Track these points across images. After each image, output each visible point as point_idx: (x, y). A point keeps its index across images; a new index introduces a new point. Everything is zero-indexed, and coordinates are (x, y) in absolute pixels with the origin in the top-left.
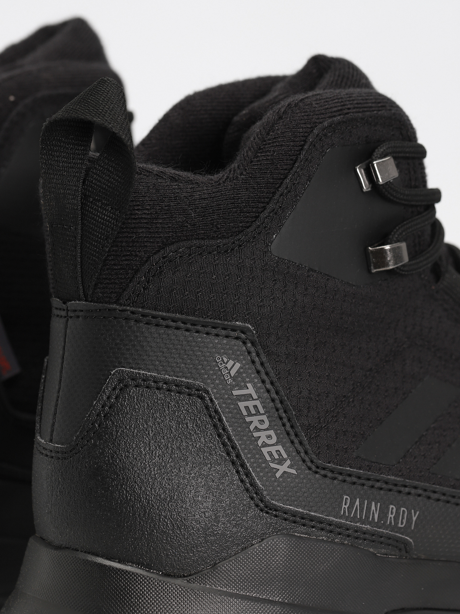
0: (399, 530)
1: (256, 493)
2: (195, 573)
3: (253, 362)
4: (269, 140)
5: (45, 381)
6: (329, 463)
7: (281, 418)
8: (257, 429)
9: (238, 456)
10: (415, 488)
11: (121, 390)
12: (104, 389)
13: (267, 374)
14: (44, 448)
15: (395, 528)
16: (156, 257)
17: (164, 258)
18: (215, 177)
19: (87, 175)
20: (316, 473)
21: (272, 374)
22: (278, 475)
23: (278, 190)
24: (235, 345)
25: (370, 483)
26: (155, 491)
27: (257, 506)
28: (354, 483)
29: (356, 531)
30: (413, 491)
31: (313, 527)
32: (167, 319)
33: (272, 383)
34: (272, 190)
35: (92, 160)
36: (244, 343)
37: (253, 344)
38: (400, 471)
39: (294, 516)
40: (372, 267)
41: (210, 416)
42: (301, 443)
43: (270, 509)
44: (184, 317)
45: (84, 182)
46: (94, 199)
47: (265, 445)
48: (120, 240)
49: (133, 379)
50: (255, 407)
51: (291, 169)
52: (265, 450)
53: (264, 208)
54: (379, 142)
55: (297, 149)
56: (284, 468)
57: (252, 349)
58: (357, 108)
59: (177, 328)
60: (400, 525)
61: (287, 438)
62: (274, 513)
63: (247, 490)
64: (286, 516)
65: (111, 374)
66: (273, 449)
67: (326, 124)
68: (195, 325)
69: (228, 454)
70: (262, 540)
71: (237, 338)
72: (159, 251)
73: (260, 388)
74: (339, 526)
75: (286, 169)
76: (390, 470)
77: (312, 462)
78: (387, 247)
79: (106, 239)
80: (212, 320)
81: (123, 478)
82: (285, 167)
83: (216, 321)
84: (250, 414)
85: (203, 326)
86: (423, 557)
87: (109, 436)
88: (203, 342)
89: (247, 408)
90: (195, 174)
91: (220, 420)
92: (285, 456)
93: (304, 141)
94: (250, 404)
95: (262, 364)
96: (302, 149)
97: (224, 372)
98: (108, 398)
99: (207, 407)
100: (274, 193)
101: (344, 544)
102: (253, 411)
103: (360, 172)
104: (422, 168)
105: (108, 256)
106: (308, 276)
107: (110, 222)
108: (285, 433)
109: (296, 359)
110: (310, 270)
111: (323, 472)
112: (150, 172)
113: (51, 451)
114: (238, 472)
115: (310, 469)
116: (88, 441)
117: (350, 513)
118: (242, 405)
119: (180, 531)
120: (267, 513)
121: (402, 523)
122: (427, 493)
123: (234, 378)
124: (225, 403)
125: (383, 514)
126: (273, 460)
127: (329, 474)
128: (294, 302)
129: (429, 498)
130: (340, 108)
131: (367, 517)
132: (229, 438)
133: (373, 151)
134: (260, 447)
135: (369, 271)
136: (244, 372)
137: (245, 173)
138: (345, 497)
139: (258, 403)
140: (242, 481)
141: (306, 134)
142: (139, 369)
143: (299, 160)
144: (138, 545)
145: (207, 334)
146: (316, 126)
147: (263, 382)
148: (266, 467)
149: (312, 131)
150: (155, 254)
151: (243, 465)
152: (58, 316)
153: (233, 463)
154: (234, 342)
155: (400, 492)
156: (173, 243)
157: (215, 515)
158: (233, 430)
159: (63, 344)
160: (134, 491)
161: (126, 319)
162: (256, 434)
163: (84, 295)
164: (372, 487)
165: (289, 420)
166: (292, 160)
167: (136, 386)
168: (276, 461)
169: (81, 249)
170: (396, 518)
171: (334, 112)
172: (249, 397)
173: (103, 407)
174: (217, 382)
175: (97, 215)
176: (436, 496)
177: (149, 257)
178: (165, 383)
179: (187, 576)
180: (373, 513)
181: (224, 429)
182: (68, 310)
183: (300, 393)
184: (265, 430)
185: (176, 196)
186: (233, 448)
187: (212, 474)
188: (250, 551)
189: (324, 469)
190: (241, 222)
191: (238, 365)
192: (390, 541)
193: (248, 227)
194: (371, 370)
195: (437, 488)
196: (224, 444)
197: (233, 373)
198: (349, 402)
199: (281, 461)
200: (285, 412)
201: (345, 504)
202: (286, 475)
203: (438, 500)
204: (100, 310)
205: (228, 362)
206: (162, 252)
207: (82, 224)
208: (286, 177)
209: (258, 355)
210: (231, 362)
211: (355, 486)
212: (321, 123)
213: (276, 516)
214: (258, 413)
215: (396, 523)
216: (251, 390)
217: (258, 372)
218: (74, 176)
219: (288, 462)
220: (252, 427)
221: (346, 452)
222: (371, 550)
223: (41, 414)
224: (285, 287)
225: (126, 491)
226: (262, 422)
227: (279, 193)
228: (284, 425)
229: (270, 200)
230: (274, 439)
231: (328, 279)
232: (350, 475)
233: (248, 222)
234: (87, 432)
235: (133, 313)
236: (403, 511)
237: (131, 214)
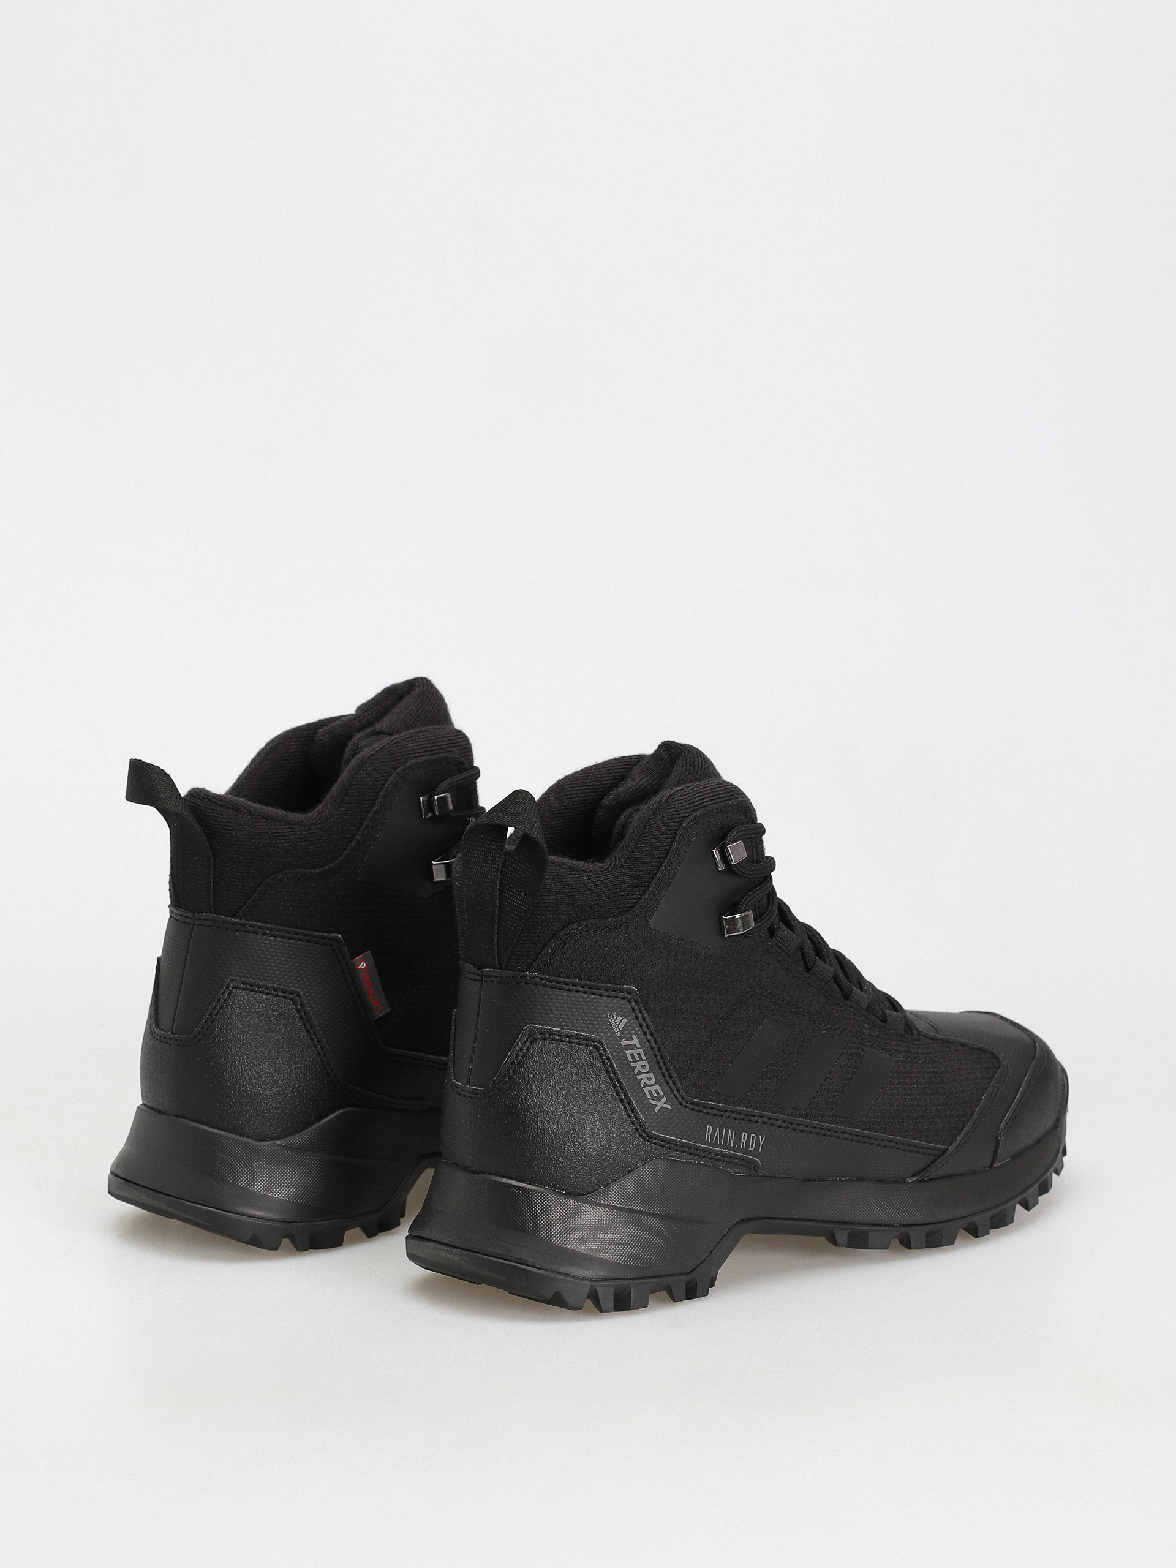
0: (750, 1153)
1: (640, 1125)
2: (592, 1192)
3: (637, 1017)
4: (647, 833)
5: (455, 1032)
6: (695, 1098)
7: (658, 1063)
8: (640, 1073)
9: (626, 1095)
10: (762, 1117)
11: (531, 1042)
12: (518, 1042)
13: (648, 1027)
14: (462, 1090)
15: (747, 1151)
16: (561, 934)
17: (567, 934)
18: (605, 864)
19: (503, 867)
20: (686, 1107)
21: (652, 1028)
22: (656, 1110)
23: (656, 876)
24: (623, 1004)
25: (727, 1114)
26: (561, 1125)
27: (641, 1135)
28: (715, 1115)
29: (717, 1155)
30: (760, 1120)
31: (684, 1152)
32: (569, 984)
33: (652, 1035)
34: (651, 876)
35: (508, 854)
36: (630, 1002)
37: (636, 1003)
38: (749, 1103)
39: (670, 1144)
40: (725, 933)
41: (604, 1063)
42: (674, 1083)
43: (651, 1138)
44: (581, 982)
45: (501, 873)
46: (509, 887)
47: (646, 1085)
48: (532, 920)
49: (541, 1034)
50: (639, 1054)
51: (666, 857)
52: (646, 1090)
53: (645, 891)
54: (730, 828)
55: (669, 840)
56: (661, 1104)
57: (636, 1007)
58: (713, 800)
59: (577, 991)
60: (750, 1149)
61: (663, 1079)
62: (654, 1141)
63: (633, 1123)
64: (663, 1143)
65: (523, 1030)
66: (652, 1089)
67: (691, 818)
68: (591, 988)
69: (618, 1094)
70: (645, 1164)
71: (624, 998)
72: (563, 929)
73: (642, 1039)
74: (704, 1150)
75: (661, 858)
76: (741, 1102)
77: (683, 1098)
78: (738, 916)
79: (520, 920)
80: (605, 984)
81: (535, 1115)
82: (661, 856)
83: (608, 985)
84: (634, 1061)
85: (597, 989)
86: (767, 1174)
87: (522, 1081)
88: (597, 1002)
89: (632, 1055)
90: (588, 862)
91: (612, 1066)
92: (662, 1094)
93: (675, 833)
94: (635, 1052)
95: (644, 1019)
96: (673, 841)
97: (615, 1026)
98: (521, 1049)
99: (601, 1056)
100: (653, 878)
101: (707, 1165)
102: (637, 1059)
103: (716, 853)
104: (761, 842)
105: (521, 933)
106: (678, 944)
107: (524, 906)
108: (661, 1075)
109: (668, 1013)
110: (680, 939)
111: (691, 1106)
112: (553, 863)
113: (470, 1092)
114: (625, 1108)
115: (681, 1104)
116: (504, 1085)
117: (712, 1140)
118: (628, 1053)
119: (581, 1157)
120: (648, 1141)
121: (752, 1148)
122: (772, 1121)
123: (622, 1031)
124: (615, 1052)
125: (737, 1140)
126: (653, 1098)
127: (696, 1108)
128: (668, 966)
129: (773, 1125)
130: (700, 802)
131: (725, 1142)
132: (619, 1081)
133: (726, 835)
134: (643, 1087)
135: (723, 935)
136: (630, 1026)
137: (628, 862)
138: (708, 1126)
139: (641, 1051)
140: (629, 1116)
141: (676, 828)
142: (547, 1025)
143: (672, 850)
144: (547, 1169)
145: (601, 995)
146: (684, 820)
147: (645, 1034)
148: (647, 1104)
149: (681, 824)
150: (559, 931)
151: (629, 1103)
152: (471, 979)
153: (622, 1101)
154: (622, 1001)
155: (750, 1121)
156: (574, 922)
157: (609, 1144)
158: (621, 1074)
159: (478, 1003)
160: (544, 1126)
161: (534, 984)
162: (639, 1077)
163: (499, 963)
164: (729, 1117)
165: (665, 1065)
166: (666, 850)
167: (544, 1039)
168: (655, 1099)
169: (498, 927)
170: (747, 1143)
171: (697, 806)
172: (634, 1047)
173: (516, 1057)
174: (609, 1034)
175: (512, 900)
176: (778, 1123)
177: (555, 934)
178: (567, 1037)
179: (585, 1195)
180: (730, 1139)
181: (614, 1074)
182: (482, 975)
183: (673, 1042)
184: (646, 1073)
185: (577, 884)
186: (621, 1088)
187: (605, 1111)
188: (636, 1172)
189: (692, 1104)
190: (628, 904)
191: (625, 1020)
192: (743, 1162)
193: (633, 907)
194: (723, 1018)
195: (779, 1117)
196: (614, 1086)
197: (621, 1027)
198: (708, 1046)
199: (658, 1099)
200: (662, 1058)
201: (709, 1133)
202: (662, 1110)
203: (780, 1127)
204: (513, 977)
205: (617, 1018)
206: (566, 929)
207: (499, 906)
208: (661, 865)
209: (640, 1012)
210: (620, 1018)
211: (716, 1117)
212: (687, 817)
213: (655, 1144)
214: (641, 1059)
215: (748, 1147)
216: (635, 1041)
217: (641, 1026)
218: (493, 868)
219: (665, 1099)
220: (636, 1071)
221: (707, 1088)
222: (728, 1170)
223: (454, 1060)
224: (661, 954)
225: (537, 1125)
226: (643, 1067)
227: (656, 878)
228: (661, 1068)
229: (649, 884)
230: (653, 1081)
231: (693, 946)
232: (712, 1108)
233: (632, 903)
234: (503, 1077)
235: (541, 979)
236: (753, 1136)
237: (541, 900)
